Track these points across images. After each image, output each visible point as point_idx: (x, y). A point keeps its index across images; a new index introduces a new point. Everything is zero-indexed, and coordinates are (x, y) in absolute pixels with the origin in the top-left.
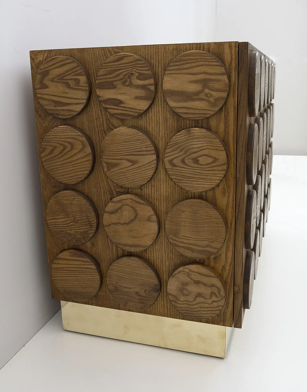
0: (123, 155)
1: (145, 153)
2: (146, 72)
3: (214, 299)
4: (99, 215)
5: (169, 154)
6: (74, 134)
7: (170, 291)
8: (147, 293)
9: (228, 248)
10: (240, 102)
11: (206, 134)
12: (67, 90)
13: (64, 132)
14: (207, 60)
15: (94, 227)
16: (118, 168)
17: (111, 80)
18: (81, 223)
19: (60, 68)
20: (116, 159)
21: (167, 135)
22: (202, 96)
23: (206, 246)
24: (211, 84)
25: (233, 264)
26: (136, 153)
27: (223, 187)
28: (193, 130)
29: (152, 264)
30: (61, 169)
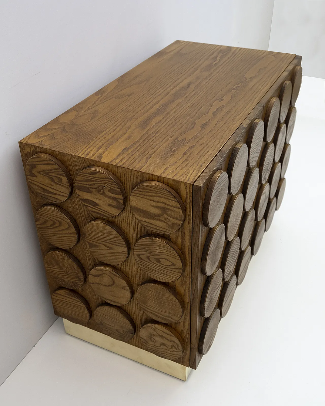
0: (101, 241)
1: (118, 244)
2: (116, 189)
3: (174, 349)
4: (86, 272)
5: (137, 250)
6: (61, 215)
7: (142, 336)
8: (125, 332)
9: (185, 320)
10: (194, 228)
11: (166, 245)
12: (53, 183)
13: (53, 212)
14: (165, 194)
15: (82, 281)
16: (98, 249)
17: (88, 186)
18: (71, 276)
19: (44, 166)
20: (95, 242)
21: (136, 234)
22: (162, 218)
23: (168, 317)
24: (169, 212)
25: (189, 331)
26: (111, 243)
27: (181, 281)
28: (155, 240)
29: (129, 313)
30: (53, 237)
